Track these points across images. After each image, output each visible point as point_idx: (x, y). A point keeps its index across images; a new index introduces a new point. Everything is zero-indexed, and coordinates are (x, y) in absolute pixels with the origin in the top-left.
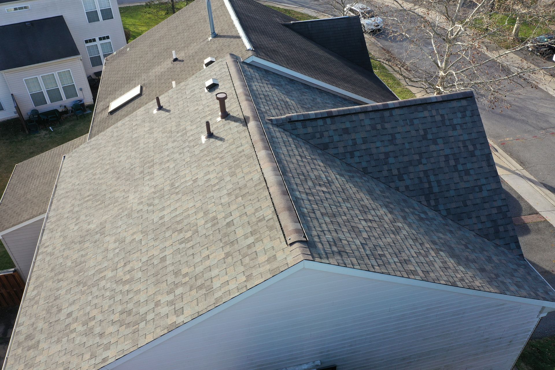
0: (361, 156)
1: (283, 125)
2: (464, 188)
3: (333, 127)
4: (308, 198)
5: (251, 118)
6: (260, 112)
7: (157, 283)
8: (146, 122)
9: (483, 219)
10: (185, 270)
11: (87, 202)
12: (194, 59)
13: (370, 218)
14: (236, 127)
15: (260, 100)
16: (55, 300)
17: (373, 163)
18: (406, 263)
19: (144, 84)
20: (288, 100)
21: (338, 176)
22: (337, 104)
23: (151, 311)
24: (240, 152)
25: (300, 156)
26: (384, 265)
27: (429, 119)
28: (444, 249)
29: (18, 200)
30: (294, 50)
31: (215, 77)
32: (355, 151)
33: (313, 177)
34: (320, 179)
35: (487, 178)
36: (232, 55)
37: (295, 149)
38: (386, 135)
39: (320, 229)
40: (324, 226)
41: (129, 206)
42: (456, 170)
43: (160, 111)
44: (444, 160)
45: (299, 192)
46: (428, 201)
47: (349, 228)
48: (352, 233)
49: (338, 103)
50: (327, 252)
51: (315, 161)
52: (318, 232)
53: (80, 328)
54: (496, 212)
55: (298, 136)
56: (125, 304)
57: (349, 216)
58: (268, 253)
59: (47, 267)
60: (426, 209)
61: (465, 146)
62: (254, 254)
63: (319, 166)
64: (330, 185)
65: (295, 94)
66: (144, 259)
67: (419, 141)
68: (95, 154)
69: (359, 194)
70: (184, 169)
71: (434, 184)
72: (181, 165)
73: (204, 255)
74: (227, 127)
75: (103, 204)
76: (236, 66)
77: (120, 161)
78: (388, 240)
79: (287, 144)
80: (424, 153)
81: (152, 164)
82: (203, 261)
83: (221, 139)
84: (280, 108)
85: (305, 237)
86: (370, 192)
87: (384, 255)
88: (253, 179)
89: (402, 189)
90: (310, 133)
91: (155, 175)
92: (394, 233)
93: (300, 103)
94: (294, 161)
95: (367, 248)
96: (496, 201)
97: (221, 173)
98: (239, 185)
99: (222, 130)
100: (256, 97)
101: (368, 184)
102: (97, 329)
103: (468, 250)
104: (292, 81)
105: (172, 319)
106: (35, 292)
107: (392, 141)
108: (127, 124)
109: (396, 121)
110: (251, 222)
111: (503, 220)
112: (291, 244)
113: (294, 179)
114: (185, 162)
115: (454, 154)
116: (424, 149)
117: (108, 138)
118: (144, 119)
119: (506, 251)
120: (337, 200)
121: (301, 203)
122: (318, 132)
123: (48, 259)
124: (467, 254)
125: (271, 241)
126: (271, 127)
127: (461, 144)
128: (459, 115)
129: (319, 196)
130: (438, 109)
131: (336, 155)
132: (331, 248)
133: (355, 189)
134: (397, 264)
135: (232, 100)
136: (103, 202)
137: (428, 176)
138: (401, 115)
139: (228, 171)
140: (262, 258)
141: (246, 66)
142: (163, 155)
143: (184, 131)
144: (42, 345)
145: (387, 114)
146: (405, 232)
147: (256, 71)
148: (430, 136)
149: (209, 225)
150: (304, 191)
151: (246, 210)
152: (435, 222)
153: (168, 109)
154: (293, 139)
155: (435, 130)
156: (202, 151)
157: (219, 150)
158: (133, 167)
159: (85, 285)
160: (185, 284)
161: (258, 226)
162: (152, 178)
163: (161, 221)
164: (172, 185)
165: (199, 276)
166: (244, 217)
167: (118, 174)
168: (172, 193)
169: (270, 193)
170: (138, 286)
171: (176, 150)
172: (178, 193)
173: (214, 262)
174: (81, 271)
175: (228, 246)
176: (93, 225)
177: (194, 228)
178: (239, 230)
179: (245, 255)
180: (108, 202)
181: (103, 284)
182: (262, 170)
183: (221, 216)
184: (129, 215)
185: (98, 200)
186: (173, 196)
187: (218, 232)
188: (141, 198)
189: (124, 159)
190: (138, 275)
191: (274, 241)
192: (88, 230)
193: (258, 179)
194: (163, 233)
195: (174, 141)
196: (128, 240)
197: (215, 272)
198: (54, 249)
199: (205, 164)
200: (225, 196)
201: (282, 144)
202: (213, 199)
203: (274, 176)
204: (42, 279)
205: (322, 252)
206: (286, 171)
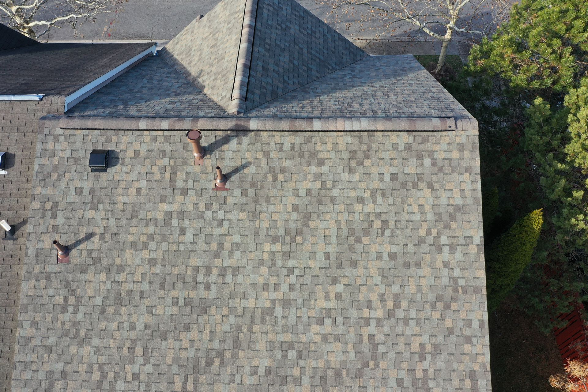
0: (289, 78)
2: (323, 43)
3: (259, 74)
9: (344, 52)
10: (422, 232)
13: (380, 94)
14: (238, 143)
17: (296, 75)
21: (322, 97)
24: (292, 148)
32: (283, 78)
33: (339, 107)
38: (275, 48)
41: (268, 306)
42: (311, 35)
45: (374, 114)
46: (329, 69)
52: (431, 114)
56: (425, 304)
63: (311, 103)
66: (377, 279)
67: (285, 35)
70: (258, 221)
71: (318, 55)
72: (247, 225)
74: (228, 155)
75: (226, 352)
77: (145, 327)
83: (246, 165)
85: (448, 118)
87: (431, 96)
89: (318, 75)
90: (260, 94)
91: (234, 265)
95: (429, 100)
97: (308, 175)
99: (226, 163)
102: (438, 339)
108: (44, 317)
109: (266, 33)
110: (407, 156)
112: (456, 128)
114: (245, 220)
115: (300, 26)
117: (45, 356)
121: (393, 115)
122: (261, 88)
125: (440, 144)
126: (252, 115)
129: (372, 108)
131: (285, 92)
133: (337, 94)
137: (312, 54)
139: (312, 167)
140: (455, 155)
142: (200, 252)
143: (174, 214)
149: (380, 200)
151: (387, 158)
152: (354, 74)
156: (244, 193)
157: (265, 171)
158: (181, 302)
159: (365, 365)
160: (439, 235)
161: (415, 151)
162: (236, 271)
163: (333, 257)
164: (275, 239)
165: (439, 217)
166: (395, 162)
167: (176, 328)
168: (293, 240)
169: (383, 131)
170: (411, 289)
171: (208, 230)
172: (299, 233)
173: (431, 201)
174: (338, 375)
175: (420, 184)
176: (263, 363)
177: (372, 217)
178: (407, 170)
179: (441, 170)
180: (229, 343)
181: (379, 338)
182: (344, 131)
183: (376, 185)
184: (287, 304)
185: (209, 363)
186: (299, 239)
187: (394, 192)
188: (266, 287)
189: (147, 319)
190: (396, 288)
191: (442, 141)
192: (268, 371)
193: (352, 138)
194: (353, 254)
195: (183, 231)
196: (332, 304)
197: (443, 201)
199: (272, 193)
200: (351, 176)
201: (287, 114)
202: (345, 190)
203: (362, 121)
205: (460, 115)
206: (341, 116)
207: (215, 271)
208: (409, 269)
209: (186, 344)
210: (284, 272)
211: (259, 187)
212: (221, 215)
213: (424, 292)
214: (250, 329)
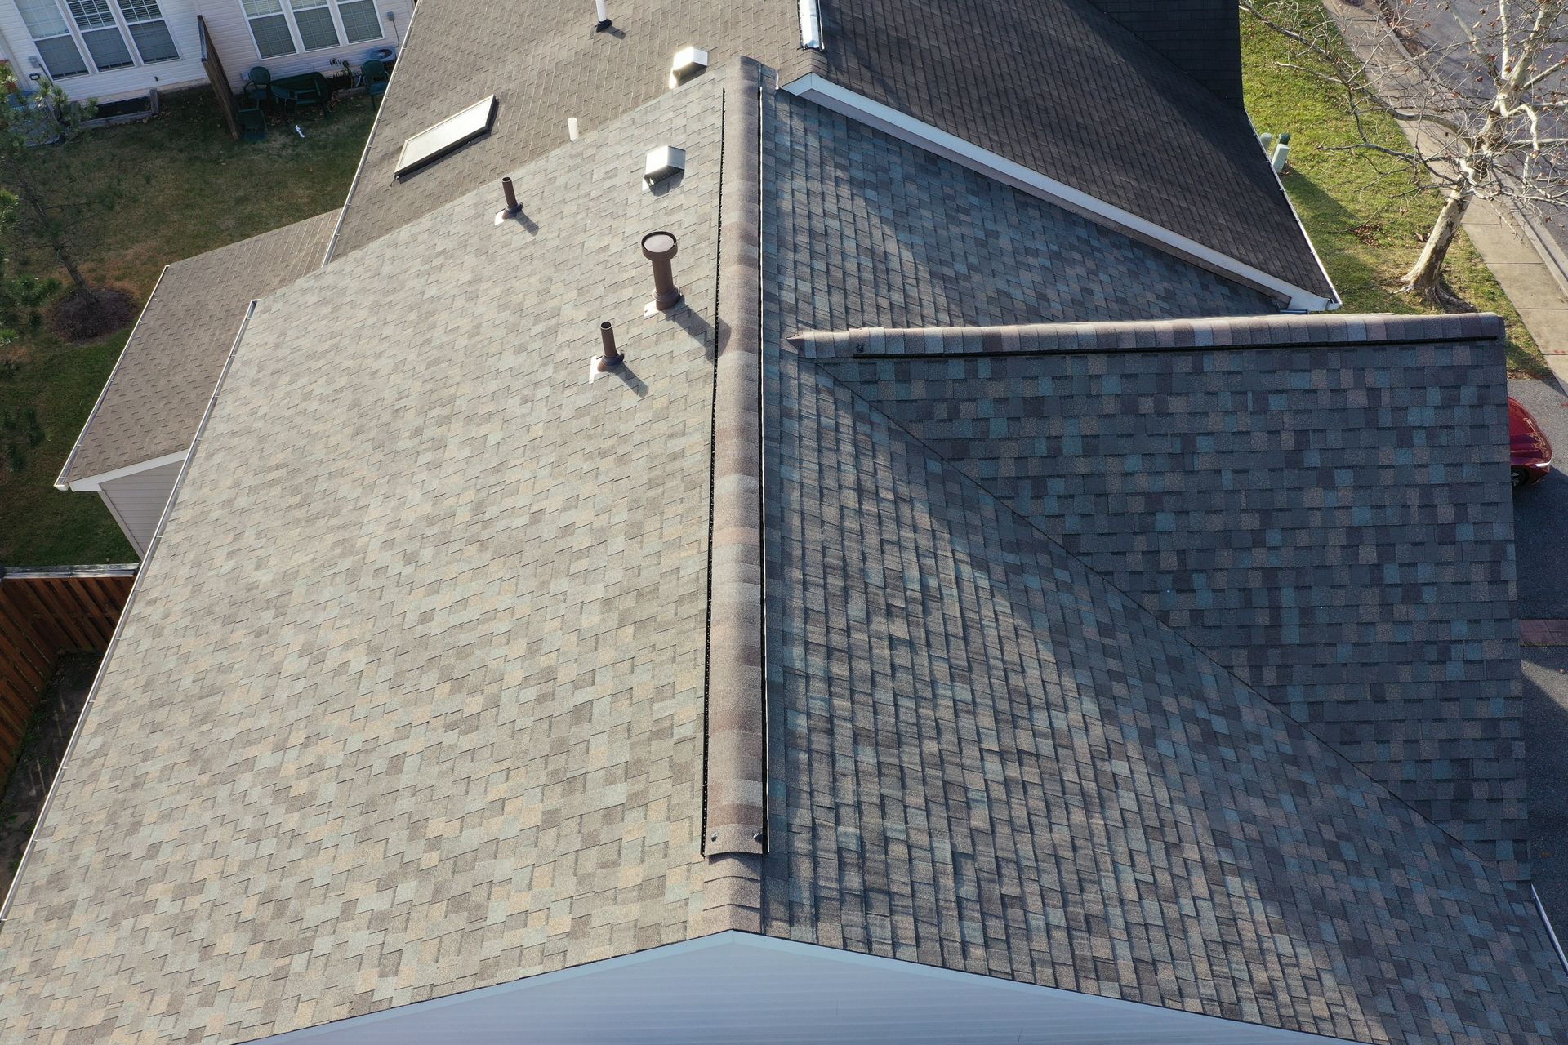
0: (1065, 497)
1: (835, 364)
2: (1389, 643)
3: (997, 389)
4: (828, 671)
5: (734, 337)
6: (774, 307)
7: (364, 837)
8: (469, 249)
9: (1427, 750)
11: (272, 486)
12: (652, 37)
13: (1025, 741)
14: (689, 353)
15: (791, 255)
16: (134, 786)
17: (1103, 523)
18: (1089, 931)
19: (505, 95)
20: (892, 247)
21: (966, 570)
22: (1065, 253)
23: (329, 927)
24: (674, 457)
25: (860, 490)
26: (1007, 941)
27: (1325, 400)
28: (1246, 864)
29: (153, 383)
30: (977, 31)
31: (679, 141)
32: (1050, 477)
33: (876, 579)
34: (896, 587)
35: (1477, 621)
36: (748, 62)
37: (850, 460)
38: (1166, 435)
39: (827, 801)
40: (848, 784)
41: (360, 543)
42: (1377, 582)
43: (513, 222)
44: (1344, 542)
45: (807, 643)
46: (1256, 669)
47: (930, 792)
48: (938, 811)
49: (1072, 248)
50: (823, 893)
51: (905, 510)
52: (819, 813)
53: (167, 906)
54: (1478, 735)
55: (876, 405)
56: (278, 874)
57: (949, 738)
58: (648, 861)
59: (138, 671)
60: (1241, 693)
61: (1428, 506)
62: (615, 846)
63: (915, 528)
64: (924, 612)
65: (926, 218)
66: (355, 744)
67: (1272, 470)
68: (324, 322)
69: (1018, 645)
70: (523, 460)
71: (1291, 618)
72: (517, 445)
73: (493, 795)
74: (666, 345)
75: (306, 508)
76: (749, 110)
77: (375, 372)
78: (1056, 835)
79: (828, 442)
80: (1282, 510)
81: (446, 411)
82: (487, 814)
83: (639, 388)
84: (852, 283)
85: (762, 839)
86: (1061, 635)
87: (1021, 901)
88: (682, 573)
89: (1180, 618)
90: (916, 401)
91: (447, 456)
92: (1087, 808)
93: (929, 259)
94: (831, 513)
95: (969, 871)
96: (1488, 699)
97: (607, 514)
98: (640, 579)
99: (649, 352)
100: (781, 244)
101: (1066, 598)
102: (202, 924)
103: (1338, 866)
104: (932, 162)
105: (366, 980)
106: (97, 742)
107: (1181, 460)
108: (422, 243)
109: (1208, 393)
110: (635, 731)
111: (1495, 764)
112: (715, 858)
113: (805, 589)
114: (528, 438)
115: (1382, 529)
116: (1281, 500)
117: (369, 274)
118: (466, 238)
119: (1475, 863)
120: (931, 671)
121: (795, 691)
122: (945, 400)
123: (145, 644)
124: (1327, 880)
125: (668, 819)
126: (791, 369)
127: (1413, 498)
128: (1434, 396)
129: (870, 659)
130: (1363, 369)
131: (987, 483)
132: (840, 880)
133: (1007, 623)
134: (1055, 933)
135: (703, 245)
136: (306, 502)
137: (1274, 590)
138: (1229, 373)
139: (625, 515)
140: (630, 875)
141: (786, 108)
142: (481, 391)
143: (554, 321)
144: (79, 919)
145: (1183, 365)
146: (1128, 800)
147: (814, 126)
148: (1313, 459)
149: (530, 693)
150: (822, 640)
151: (633, 681)
152: (1257, 752)
153: (534, 219)
154: (857, 418)
155: (1334, 439)
156: (581, 412)
157: (623, 428)
158: (401, 403)
159: (206, 767)
161: (650, 752)
162: (435, 465)
163: (422, 630)
164: (478, 508)
165: (465, 863)
166: (623, 703)
167: (363, 415)
168: (472, 540)
171: (517, 385)
172: (484, 545)
173: (511, 831)
174: (207, 717)
175: (559, 790)
176: (266, 575)
177: (491, 689)
178: (599, 743)
179: (590, 842)
180: (317, 507)
183: (567, 673)
184: (355, 574)
185: (295, 490)
186: (472, 550)
187: (546, 726)
188: (394, 525)
189: (387, 369)
191: (674, 826)
192: (252, 587)
193: (694, 576)
194: (418, 671)
195: (521, 349)
196: (333, 660)
197: (504, 867)
198: (166, 616)
199: (575, 463)
200: (596, 607)
201: (810, 443)
202: (563, 605)
203: (736, 585)
204: (120, 706)
205: (806, 896)
206: (786, 556)
207: (440, 431)
208: (361, 814)
209: (333, 441)
210: (414, 547)
211: (592, 432)
212: (543, 393)
213: (304, 863)
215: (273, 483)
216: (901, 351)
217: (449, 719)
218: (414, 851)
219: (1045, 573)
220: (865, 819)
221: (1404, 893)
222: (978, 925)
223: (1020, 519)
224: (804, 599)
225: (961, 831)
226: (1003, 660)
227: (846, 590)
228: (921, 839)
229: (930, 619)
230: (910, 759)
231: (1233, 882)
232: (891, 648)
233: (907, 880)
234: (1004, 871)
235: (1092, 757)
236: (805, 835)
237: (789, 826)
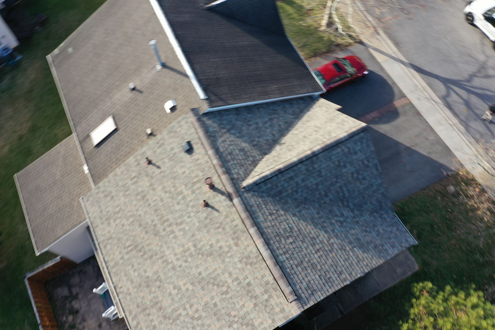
0: (302, 191)
1: (252, 188)
2: (363, 188)
3: (283, 178)
4: (286, 257)
5: (233, 195)
6: (235, 181)
7: (219, 320)
8: (142, 175)
9: (374, 202)
10: (233, 313)
13: (318, 247)
14: (224, 200)
15: (230, 164)
21: (293, 218)
24: (236, 226)
25: (270, 214)
28: (356, 244)
31: (186, 137)
32: (298, 189)
33: (282, 232)
34: (286, 231)
37: (265, 209)
38: (316, 172)
39: (299, 281)
41: (169, 261)
42: (358, 179)
45: (281, 254)
46: (343, 203)
47: (310, 268)
48: (313, 270)
51: (278, 213)
52: (299, 284)
55: (263, 192)
57: (308, 255)
58: (279, 306)
59: (132, 304)
62: (271, 306)
63: (282, 216)
64: (292, 233)
66: (203, 303)
67: (335, 169)
68: (111, 202)
69: (308, 228)
70: (198, 233)
71: (346, 192)
72: (194, 229)
73: (241, 304)
74: (217, 199)
75: (146, 255)
77: (139, 215)
78: (329, 261)
79: (260, 208)
81: (168, 223)
82: (242, 308)
83: (217, 211)
84: (243, 162)
85: (296, 295)
86: (312, 220)
87: (331, 277)
88: (253, 252)
89: (328, 202)
90: (269, 188)
91: (177, 235)
92: (331, 253)
95: (322, 278)
96: (381, 189)
97: (228, 242)
98: (244, 255)
99: (214, 201)
101: (310, 211)
103: (368, 234)
107: (320, 175)
108: (126, 175)
110: (262, 285)
111: (385, 199)
112: (291, 302)
113: (275, 244)
114: (196, 227)
115: (356, 170)
116: (338, 174)
117: (115, 186)
118: (139, 171)
119: (386, 217)
120: (299, 244)
121: (285, 265)
122: (275, 185)
123: (128, 297)
124: (367, 238)
125: (278, 298)
126: (246, 195)
127: (360, 162)
128: (359, 143)
129: (290, 250)
130: (346, 145)
131: (288, 196)
132: (308, 293)
133: (304, 224)
135: (211, 170)
136: (145, 253)
137: (342, 189)
139: (232, 241)
142: (175, 216)
143: (182, 195)
146: (336, 246)
148: (342, 164)
149: (236, 283)
150: (282, 252)
152: (349, 220)
153: (158, 164)
154: (261, 198)
155: (345, 159)
157: (220, 220)
158: (154, 223)
159: (169, 319)
160: (237, 322)
161: (267, 288)
162: (175, 237)
163: (201, 277)
164: (195, 246)
165: (243, 318)
166: (256, 280)
167: (145, 228)
168: (199, 254)
169: (267, 265)
170: (207, 322)
171: (184, 213)
172: (202, 254)
173: (249, 309)
174: (160, 308)
175: (254, 299)
176: (149, 274)
177: (226, 285)
178: (256, 289)
179: (266, 306)
180: (150, 254)
181: (182, 318)
182: (256, 246)
183: (241, 277)
184: (174, 268)
185: (140, 251)
186: (200, 256)
187: (243, 288)
188: (175, 255)
189: (143, 214)
190: (204, 314)
191: (280, 299)
192: (148, 277)
193: (256, 252)
194: (206, 285)
195: (178, 203)
196: (183, 288)
197: (252, 316)
198: (128, 290)
199: (212, 231)
200: (238, 263)
201: (258, 210)
202: (231, 264)
203: (266, 251)
204: (134, 313)
205: (306, 300)
206: (268, 239)
207: (171, 229)
208: (215, 316)
209: (142, 236)
210: (185, 259)
211: (212, 223)
212: (192, 214)
213: (209, 329)
214: (158, 259)
215: (131, 250)
216: (263, 180)
217: (221, 293)
218: (232, 319)
219: (304, 208)
220: (305, 280)
221: (378, 231)
222: (328, 286)
223: (296, 199)
224: (276, 246)
225: (318, 271)
226: (307, 233)
227: (280, 239)
228: (314, 277)
229: (294, 234)
230: (305, 264)
231: (355, 249)
232: (292, 245)
233: (316, 286)
234: (326, 273)
235: (327, 241)
236: (300, 290)
237: (297, 290)
